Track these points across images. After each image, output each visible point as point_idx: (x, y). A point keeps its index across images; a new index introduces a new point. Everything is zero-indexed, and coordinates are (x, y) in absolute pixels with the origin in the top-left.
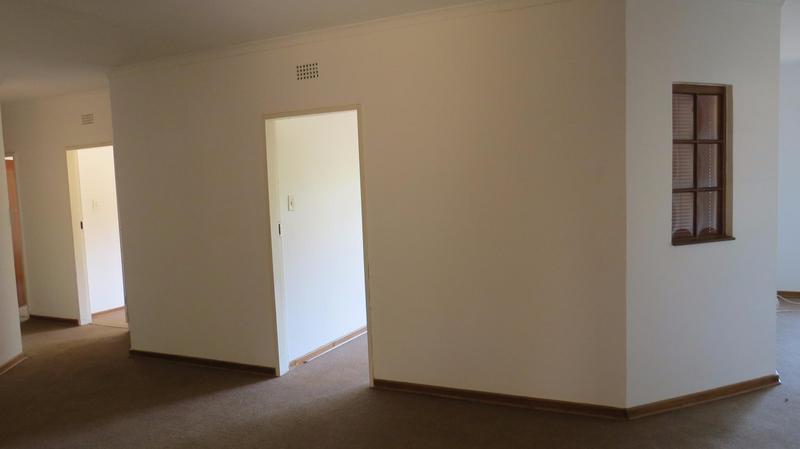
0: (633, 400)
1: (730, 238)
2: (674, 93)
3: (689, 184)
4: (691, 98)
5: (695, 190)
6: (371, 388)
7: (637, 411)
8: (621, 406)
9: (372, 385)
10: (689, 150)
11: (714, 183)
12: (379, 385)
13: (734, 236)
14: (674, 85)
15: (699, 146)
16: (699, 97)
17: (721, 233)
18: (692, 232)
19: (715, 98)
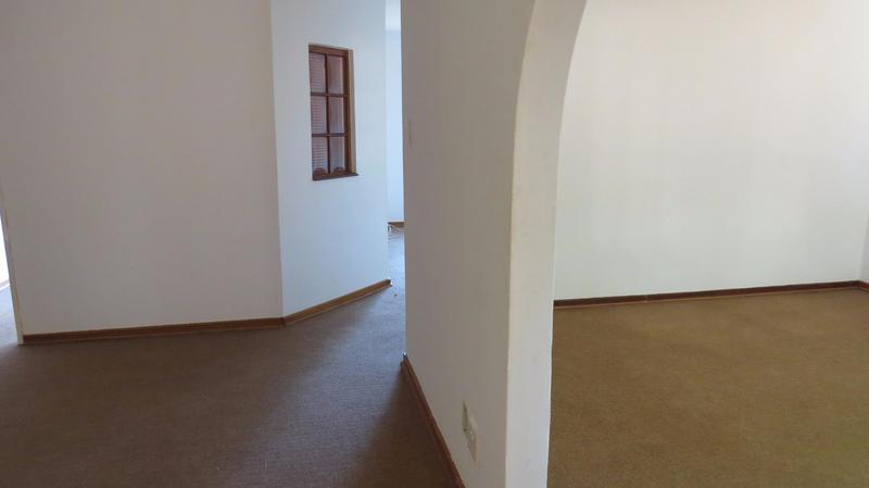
0: (287, 311)
1: (356, 174)
2: (310, 52)
3: (324, 131)
4: (323, 57)
5: (328, 135)
6: (20, 345)
7: (292, 318)
8: (279, 316)
9: (22, 342)
10: (323, 101)
11: (341, 129)
12: (30, 341)
13: (357, 172)
14: (310, 46)
15: (330, 99)
16: (329, 58)
17: (348, 171)
18: (326, 169)
19: (341, 59)
